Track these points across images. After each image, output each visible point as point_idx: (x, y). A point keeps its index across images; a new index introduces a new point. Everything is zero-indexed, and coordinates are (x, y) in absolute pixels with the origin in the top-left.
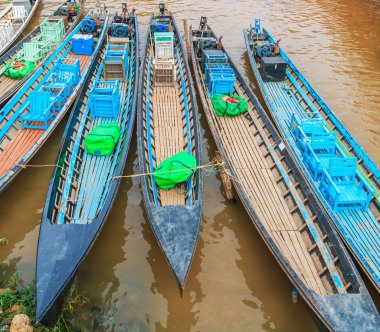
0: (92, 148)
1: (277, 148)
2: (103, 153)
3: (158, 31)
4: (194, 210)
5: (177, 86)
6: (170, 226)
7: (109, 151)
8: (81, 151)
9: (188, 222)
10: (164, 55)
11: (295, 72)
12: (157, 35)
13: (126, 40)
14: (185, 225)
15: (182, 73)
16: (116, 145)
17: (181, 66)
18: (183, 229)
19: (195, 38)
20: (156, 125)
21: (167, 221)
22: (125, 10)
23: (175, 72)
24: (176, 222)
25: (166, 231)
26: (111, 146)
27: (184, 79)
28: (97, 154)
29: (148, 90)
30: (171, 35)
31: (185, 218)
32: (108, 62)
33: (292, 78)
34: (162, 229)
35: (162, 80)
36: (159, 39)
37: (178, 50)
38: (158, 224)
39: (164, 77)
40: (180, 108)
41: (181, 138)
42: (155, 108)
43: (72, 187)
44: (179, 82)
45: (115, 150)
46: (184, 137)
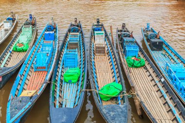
0: (67, 79)
1: (160, 81)
2: (73, 81)
4: (124, 107)
5: (107, 55)
6: (112, 114)
7: (76, 81)
8: (62, 81)
9: (122, 112)
10: (100, 41)
11: (167, 46)
14: (120, 113)
15: (109, 49)
16: (79, 78)
17: (109, 46)
18: (119, 115)
19: (119, 33)
20: (97, 72)
21: (110, 111)
23: (106, 49)
24: (115, 112)
25: (110, 115)
26: (77, 78)
27: (111, 52)
28: (70, 82)
29: (92, 57)
30: (103, 32)
31: (120, 110)
33: (166, 49)
34: (108, 115)
35: (99, 52)
36: (97, 34)
37: (107, 39)
38: (105, 113)
39: (100, 50)
40: (109, 65)
41: (111, 78)
42: (96, 65)
44: (108, 54)
45: (78, 81)
46: (113, 78)
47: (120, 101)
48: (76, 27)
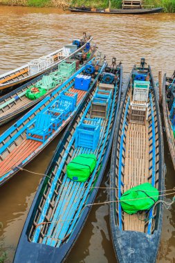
0: (71, 174)
2: (80, 179)
3: (137, 79)
4: (153, 240)
5: (147, 125)
6: (131, 251)
8: (63, 174)
9: (148, 250)
10: (140, 99)
12: (136, 82)
13: (112, 86)
14: (144, 252)
15: (153, 115)
16: (91, 174)
17: (153, 109)
18: (142, 256)
19: (167, 83)
21: (128, 245)
22: (114, 63)
23: (148, 114)
24: (136, 248)
25: (126, 254)
26: (87, 175)
27: (154, 120)
28: (75, 179)
29: (124, 126)
30: (148, 83)
31: (144, 245)
32: (95, 103)
34: (123, 252)
35: (136, 118)
36: (138, 86)
37: (152, 95)
38: (120, 247)
39: (138, 116)
40: (148, 143)
41: (147, 170)
42: (128, 141)
43: (50, 206)
44: (149, 122)
45: (89, 178)
47: (150, 221)
48: (112, 74)
